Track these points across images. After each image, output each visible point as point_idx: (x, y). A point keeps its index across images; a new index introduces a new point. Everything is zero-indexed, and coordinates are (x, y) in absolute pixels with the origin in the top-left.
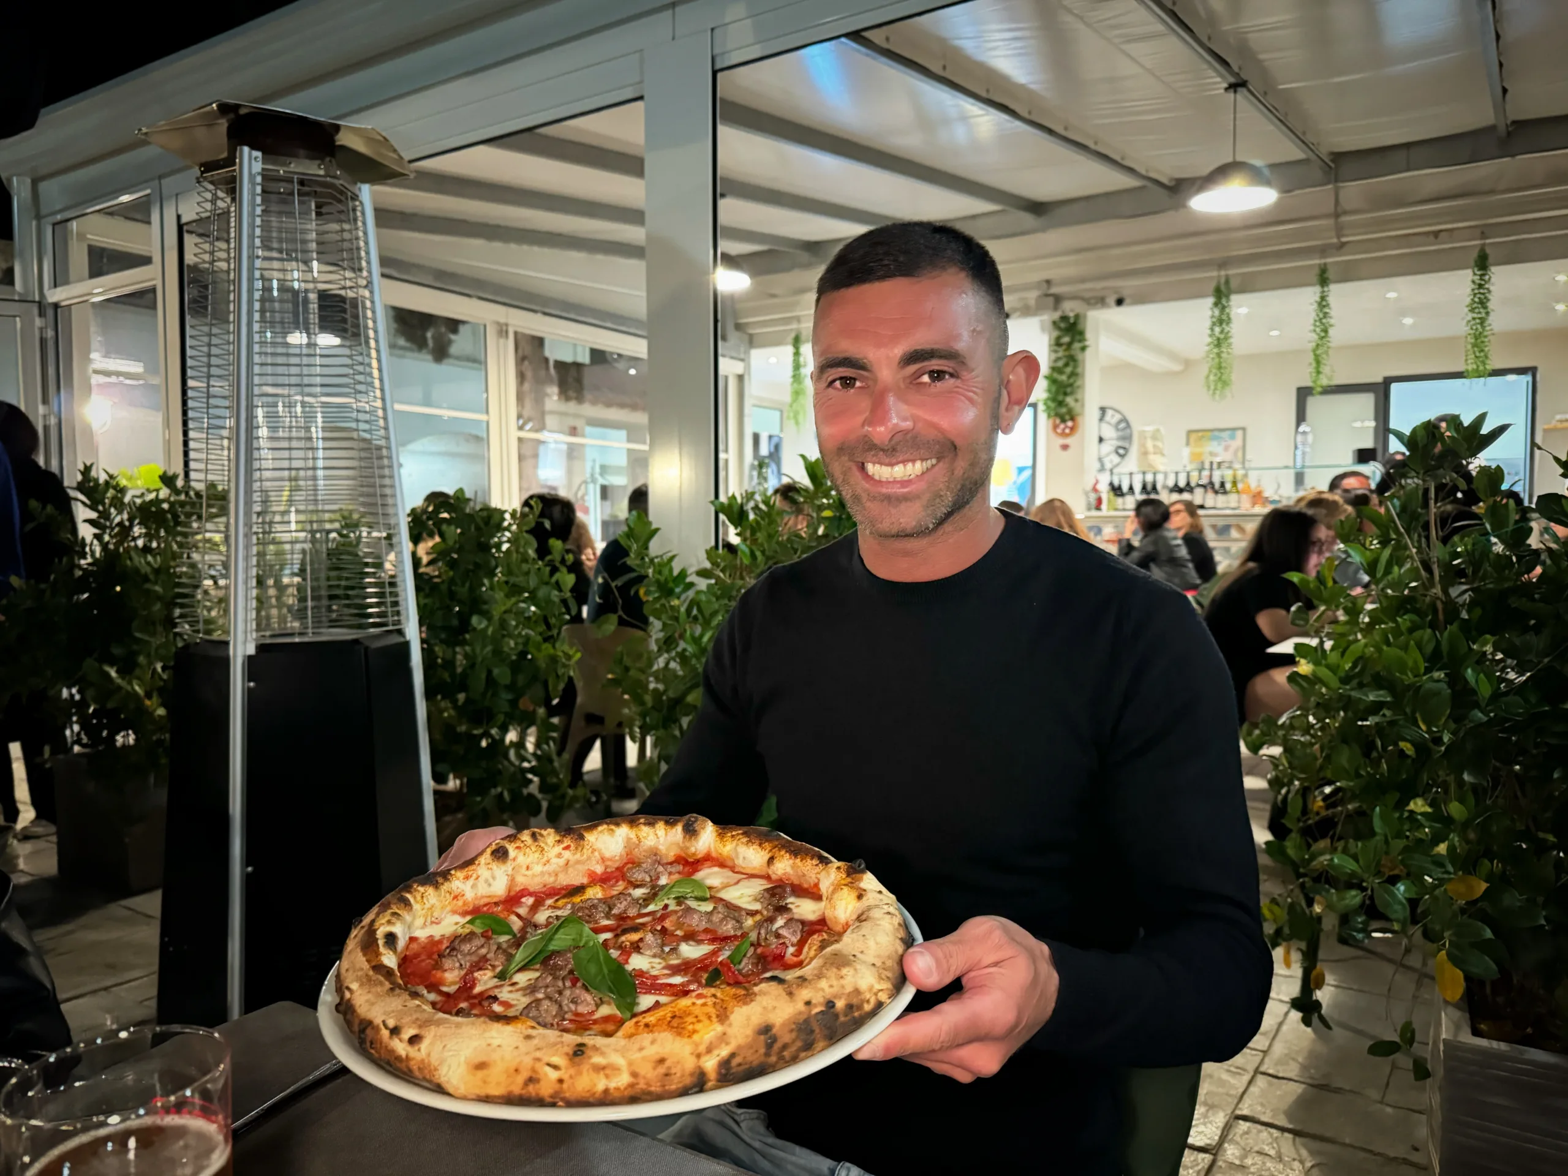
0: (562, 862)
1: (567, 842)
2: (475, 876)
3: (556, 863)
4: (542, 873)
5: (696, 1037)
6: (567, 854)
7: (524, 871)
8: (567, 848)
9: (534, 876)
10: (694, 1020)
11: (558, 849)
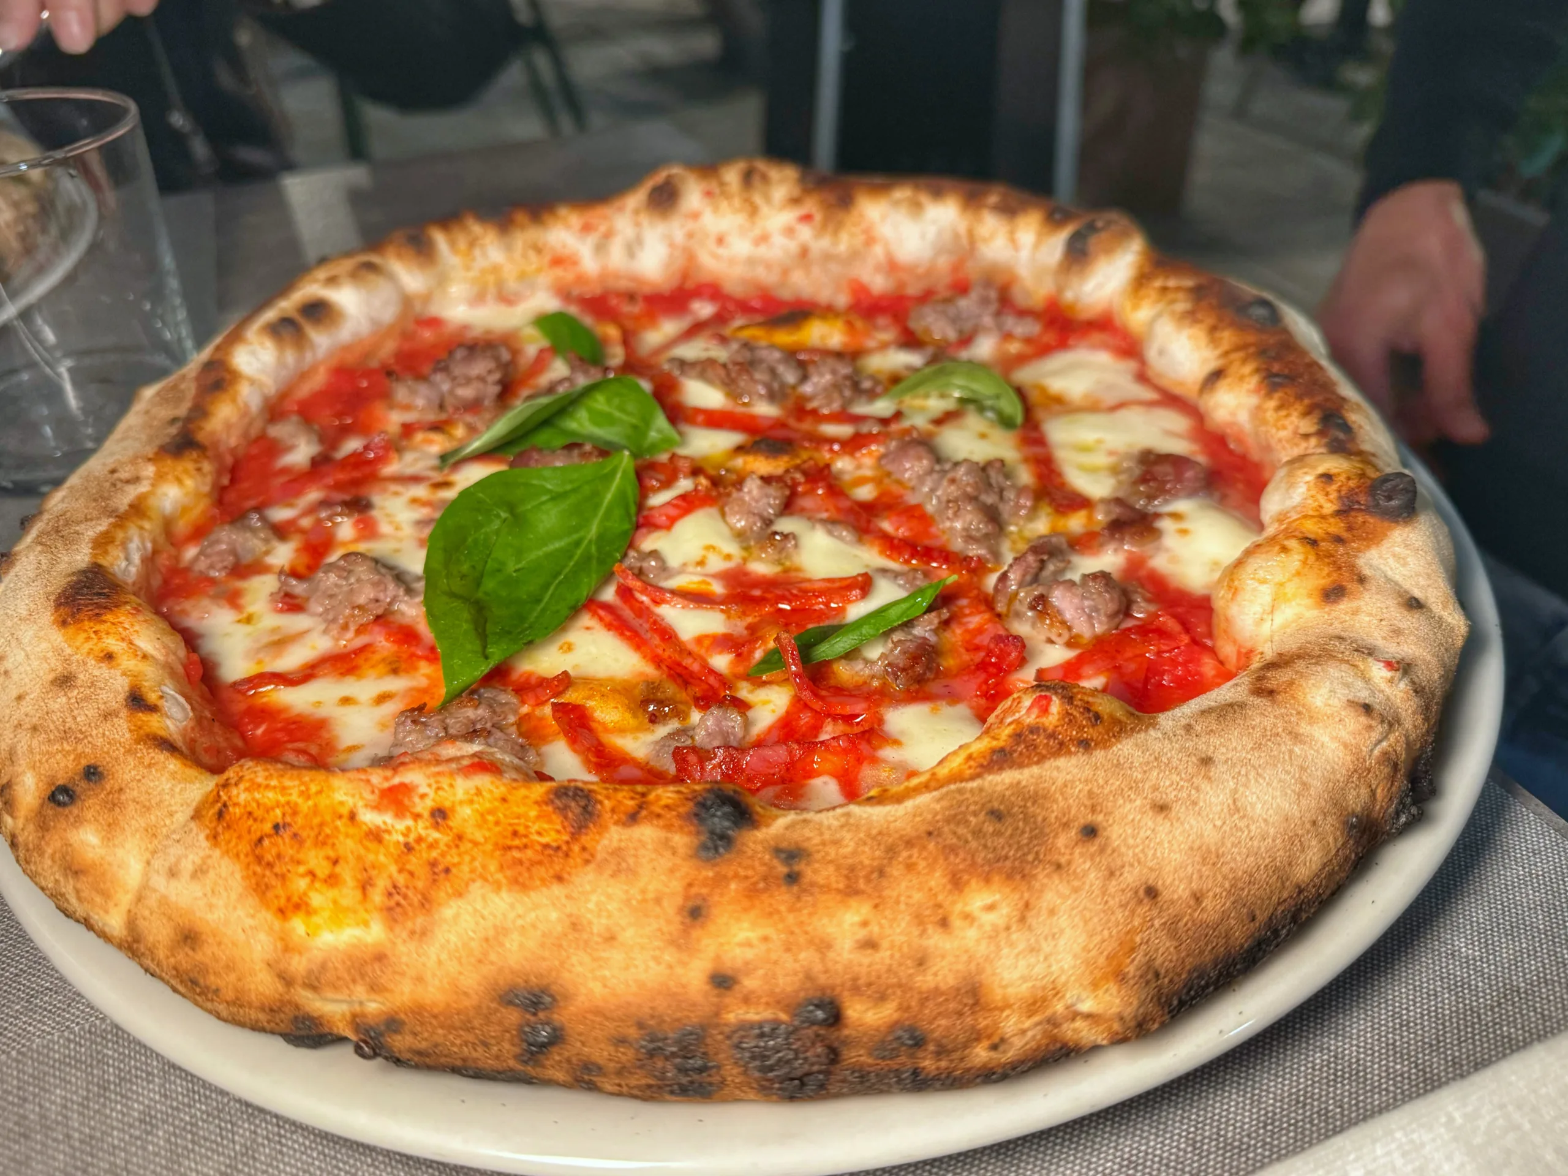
0: (793, 246)
1: (811, 205)
2: (603, 228)
3: (780, 247)
4: (751, 261)
5: (298, 925)
6: (805, 233)
7: (711, 244)
8: (807, 218)
9: (732, 261)
10: (323, 869)
11: (788, 217)
